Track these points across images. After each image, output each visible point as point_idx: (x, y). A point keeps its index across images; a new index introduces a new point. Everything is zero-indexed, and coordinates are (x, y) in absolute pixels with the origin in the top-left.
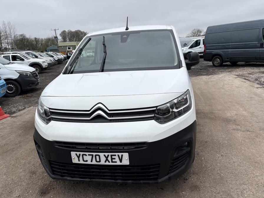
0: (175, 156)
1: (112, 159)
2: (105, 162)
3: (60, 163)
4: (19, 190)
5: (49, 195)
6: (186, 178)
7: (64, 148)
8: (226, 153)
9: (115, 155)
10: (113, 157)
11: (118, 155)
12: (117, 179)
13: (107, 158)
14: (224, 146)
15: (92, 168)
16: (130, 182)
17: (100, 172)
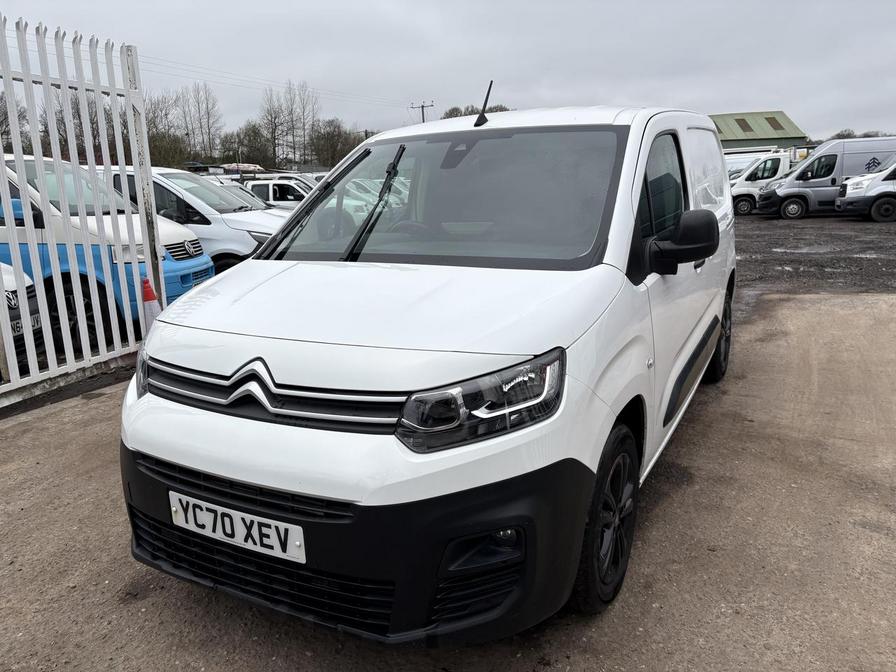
0: (451, 569)
1: (262, 535)
2: (246, 540)
3: (152, 519)
4: (85, 571)
5: (140, 604)
6: (549, 661)
7: (155, 477)
8: (762, 608)
9: (269, 526)
10: (265, 530)
11: (277, 528)
12: (278, 602)
13: (249, 528)
14: (773, 578)
15: (220, 552)
16: (310, 618)
17: (238, 570)
